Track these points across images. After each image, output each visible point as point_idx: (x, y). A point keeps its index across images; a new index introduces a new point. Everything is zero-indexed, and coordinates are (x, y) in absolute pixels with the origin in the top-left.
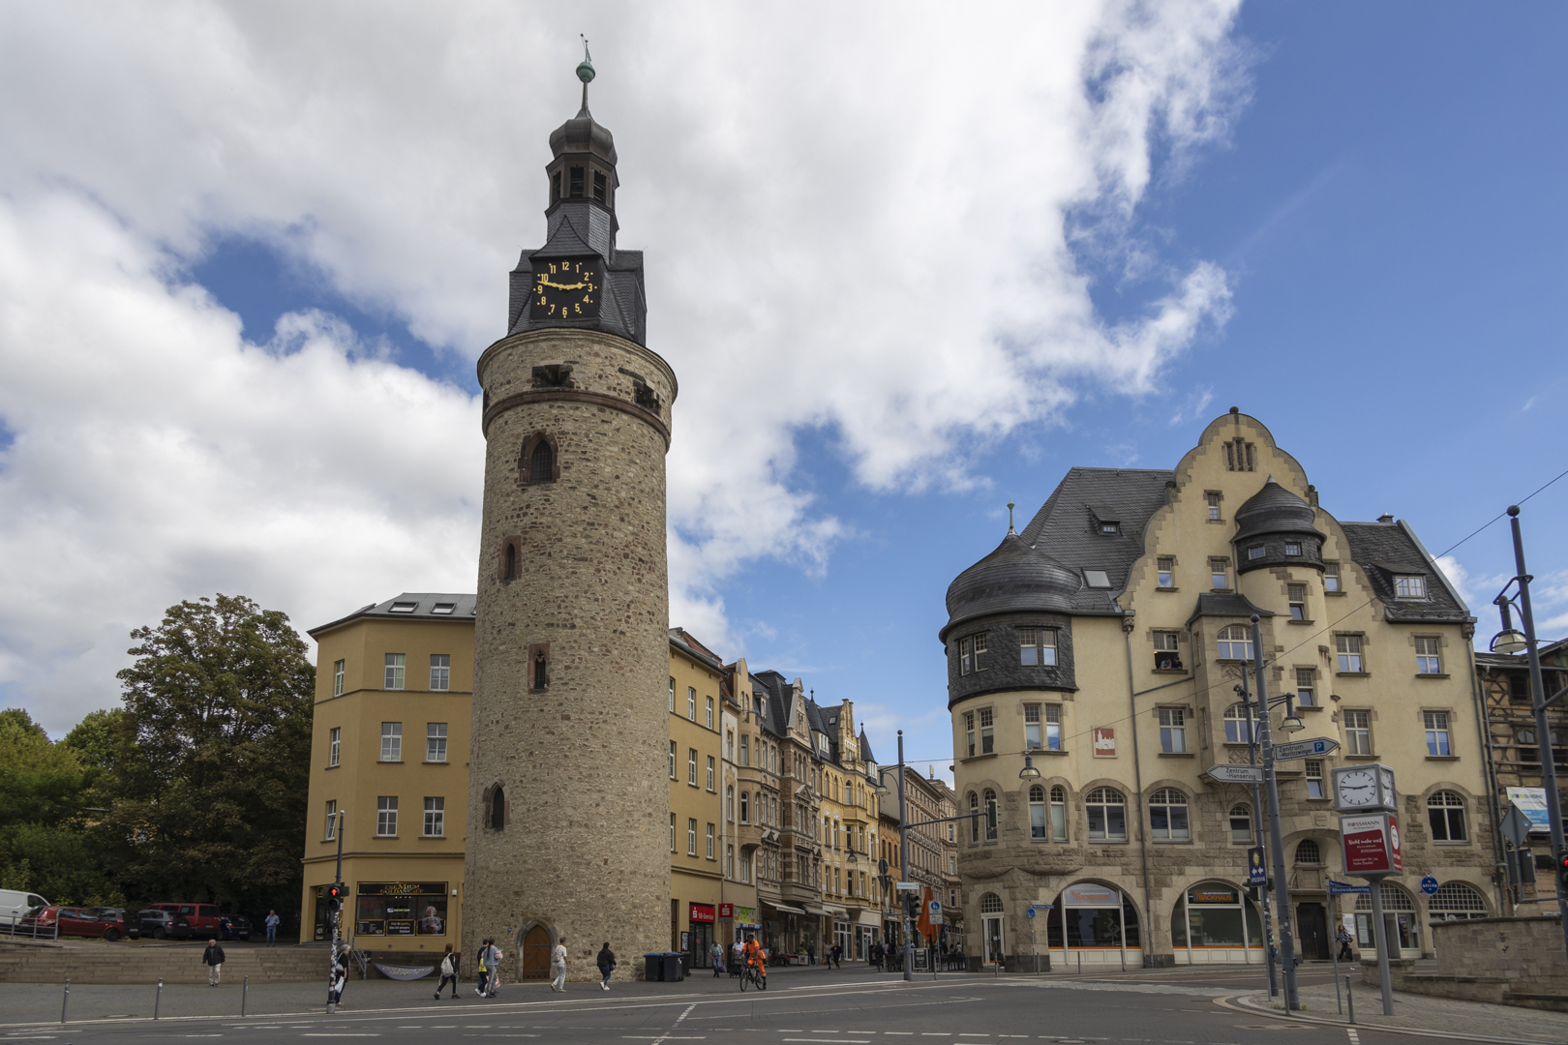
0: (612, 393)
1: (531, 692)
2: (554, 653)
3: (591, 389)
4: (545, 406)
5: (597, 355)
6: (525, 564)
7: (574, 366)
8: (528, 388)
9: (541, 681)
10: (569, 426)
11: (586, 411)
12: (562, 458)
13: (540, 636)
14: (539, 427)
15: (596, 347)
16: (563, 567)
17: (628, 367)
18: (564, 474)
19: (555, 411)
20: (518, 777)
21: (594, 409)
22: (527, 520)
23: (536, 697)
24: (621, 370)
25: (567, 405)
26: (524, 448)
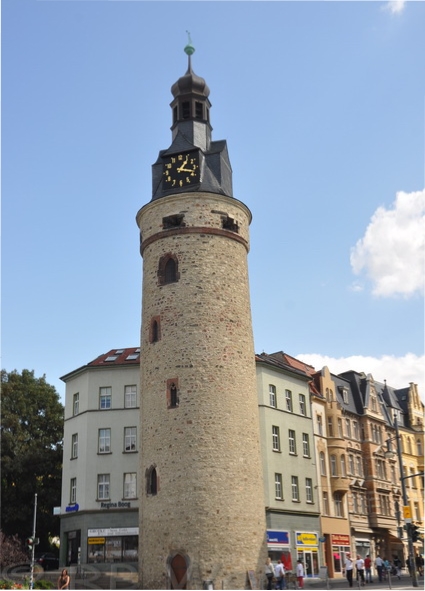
0: (208, 226)
1: (169, 408)
2: (181, 384)
3: (196, 225)
4: (170, 239)
5: (198, 205)
6: (163, 332)
7: (186, 214)
8: (161, 230)
9: (174, 401)
10: (184, 248)
11: (193, 238)
12: (181, 267)
13: (172, 374)
14: (167, 251)
15: (197, 201)
16: (184, 331)
17: (216, 209)
18: (182, 276)
19: (176, 241)
20: (163, 461)
21: (198, 236)
22: (163, 306)
23: (172, 410)
24: (213, 212)
25: (183, 236)
26: (160, 264)
